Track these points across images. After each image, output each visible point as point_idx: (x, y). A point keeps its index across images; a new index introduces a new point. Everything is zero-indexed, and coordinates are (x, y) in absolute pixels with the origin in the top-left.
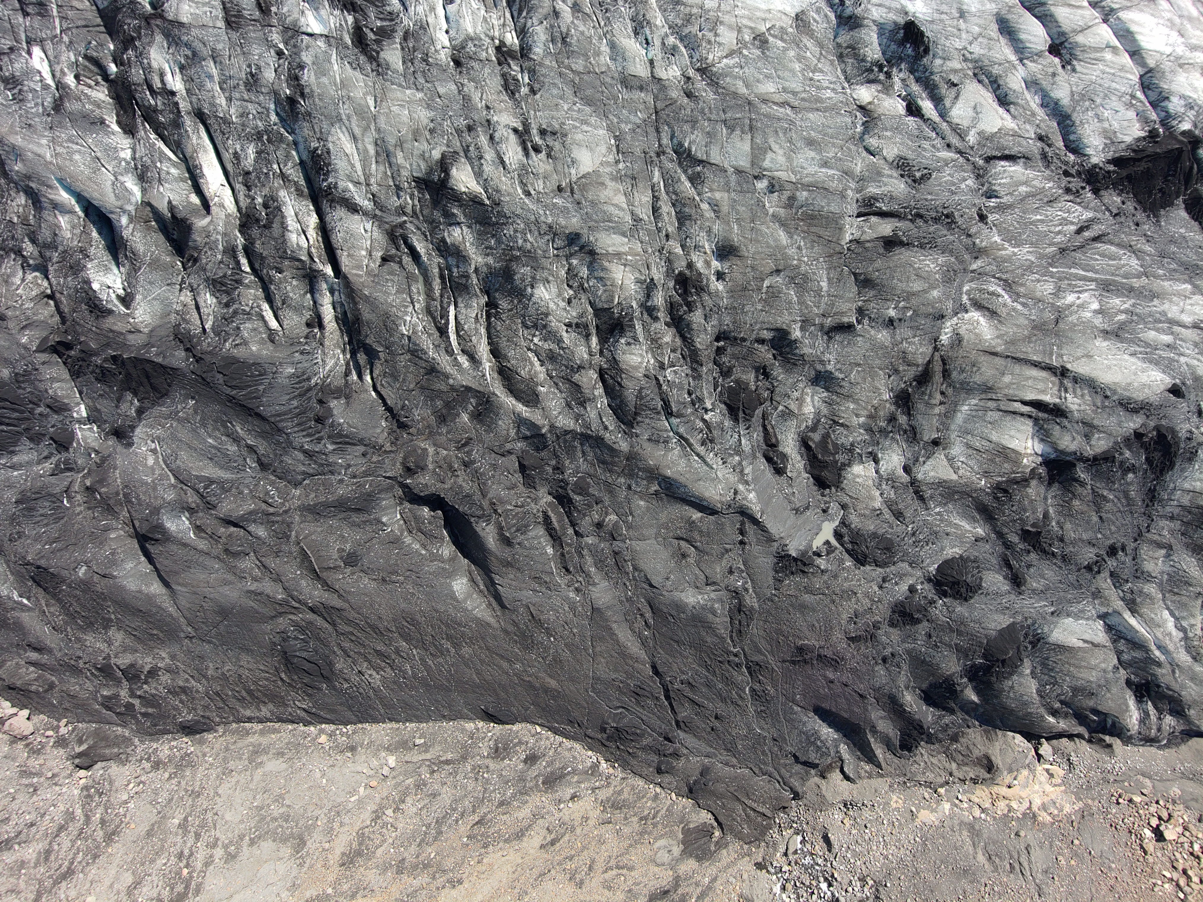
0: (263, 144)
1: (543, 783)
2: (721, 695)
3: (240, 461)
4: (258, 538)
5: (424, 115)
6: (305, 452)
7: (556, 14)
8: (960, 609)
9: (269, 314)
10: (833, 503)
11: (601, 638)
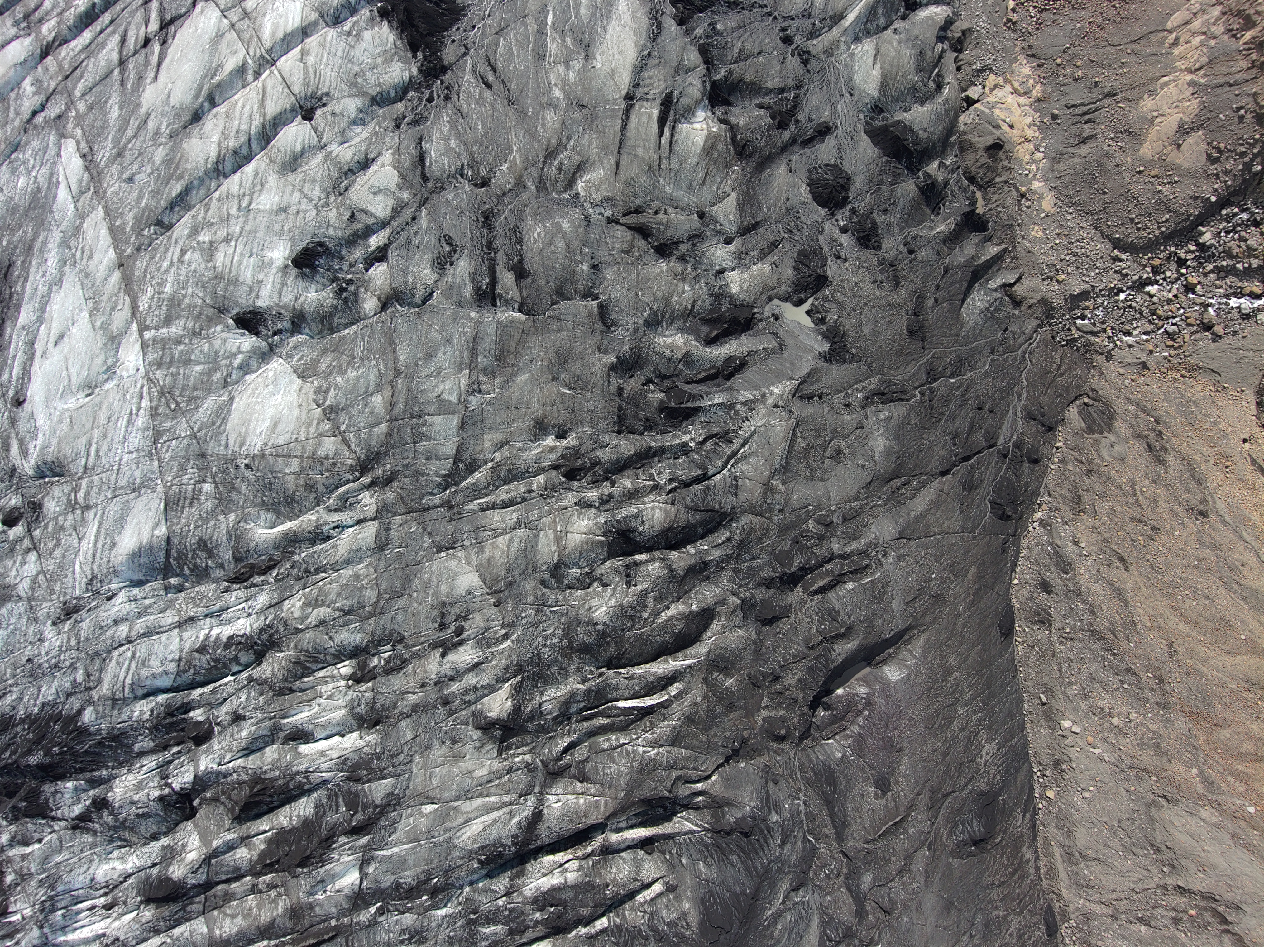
0: (480, 917)
1: (1067, 573)
2: (961, 406)
3: (799, 907)
4: (874, 880)
5: (438, 752)
6: (783, 843)
7: (322, 623)
8: (858, 183)
9: (649, 894)
10: (768, 310)
11: (927, 526)
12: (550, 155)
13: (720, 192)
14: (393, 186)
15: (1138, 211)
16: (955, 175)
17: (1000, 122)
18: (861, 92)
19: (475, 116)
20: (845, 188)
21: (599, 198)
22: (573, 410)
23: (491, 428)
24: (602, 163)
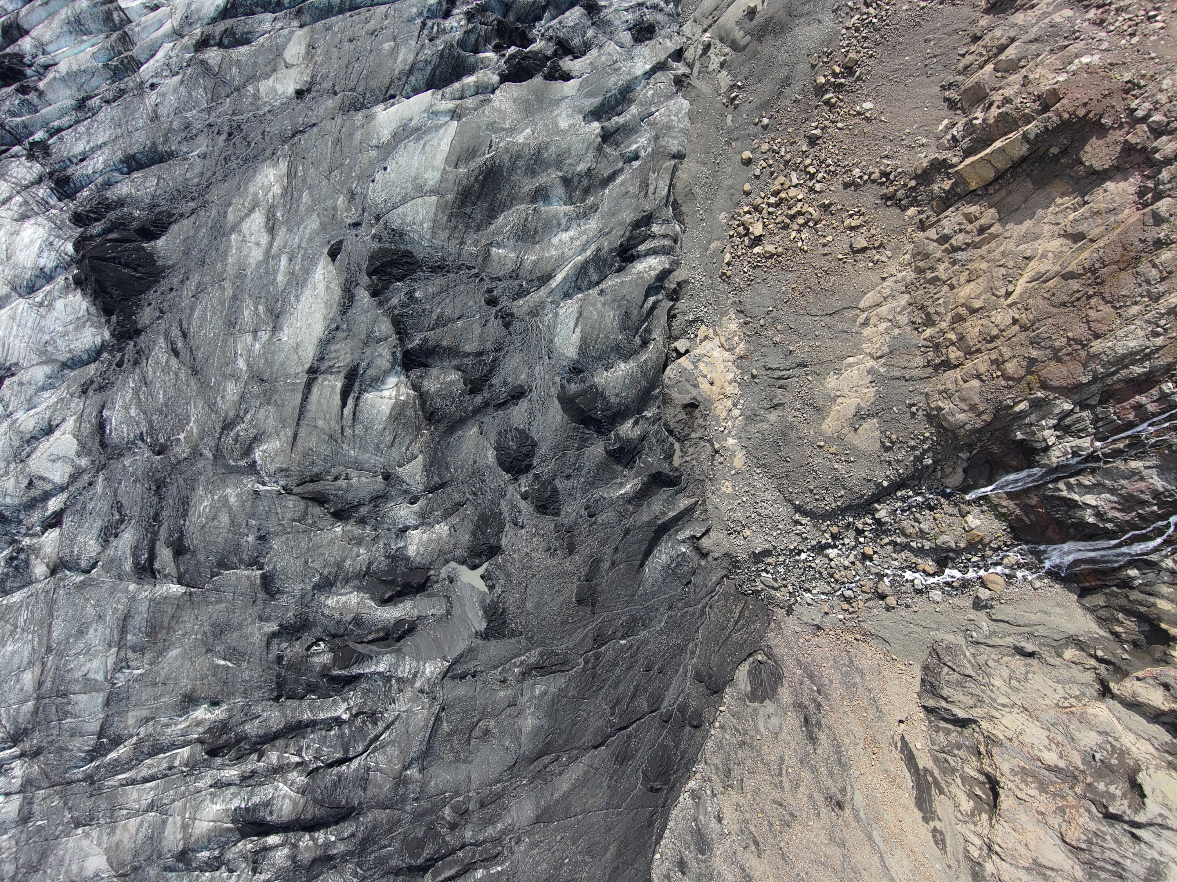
1: (704, 853)
2: (628, 669)
8: (544, 449)
10: (444, 572)
11: (568, 807)
12: (227, 426)
13: (408, 453)
14: (72, 454)
15: (816, 483)
16: (656, 426)
17: (700, 379)
18: (560, 355)
19: (158, 385)
20: (530, 455)
21: (272, 469)
22: (225, 682)
23: (136, 705)
24: (278, 435)
